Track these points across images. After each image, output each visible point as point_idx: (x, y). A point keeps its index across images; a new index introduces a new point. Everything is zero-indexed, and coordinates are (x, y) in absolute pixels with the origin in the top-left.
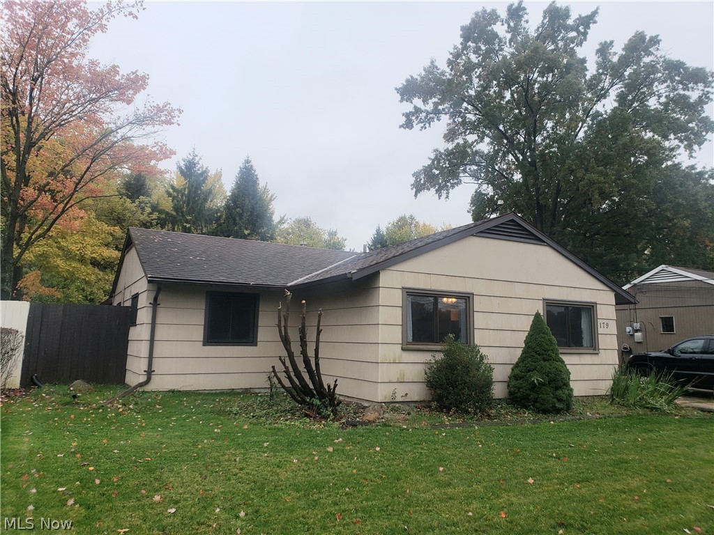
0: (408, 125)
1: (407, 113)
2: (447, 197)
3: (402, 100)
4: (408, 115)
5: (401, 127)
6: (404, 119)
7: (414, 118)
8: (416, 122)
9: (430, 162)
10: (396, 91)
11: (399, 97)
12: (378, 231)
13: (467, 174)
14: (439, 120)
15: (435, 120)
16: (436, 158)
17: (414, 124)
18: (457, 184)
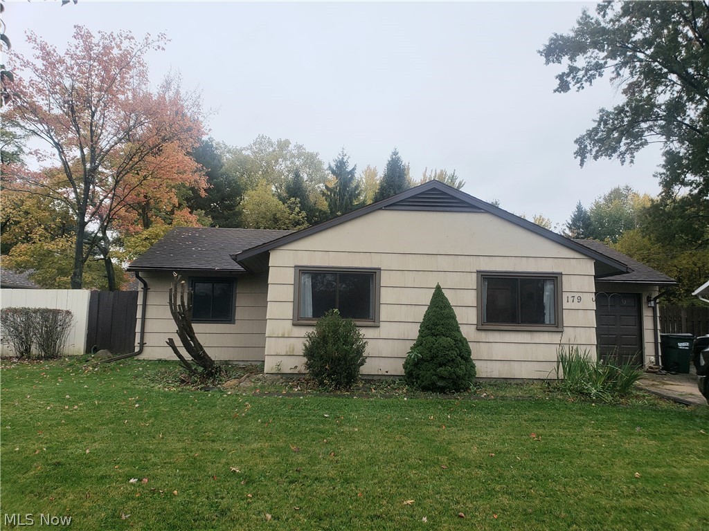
0: (564, 87)
1: (560, 76)
2: (632, 162)
3: (548, 62)
4: (561, 77)
5: (555, 91)
6: (558, 81)
7: (569, 79)
8: (573, 83)
9: (595, 125)
10: (539, 54)
11: (543, 59)
12: (579, 208)
13: (652, 133)
14: (601, 75)
15: (597, 76)
16: (601, 119)
17: (571, 86)
18: (642, 145)
